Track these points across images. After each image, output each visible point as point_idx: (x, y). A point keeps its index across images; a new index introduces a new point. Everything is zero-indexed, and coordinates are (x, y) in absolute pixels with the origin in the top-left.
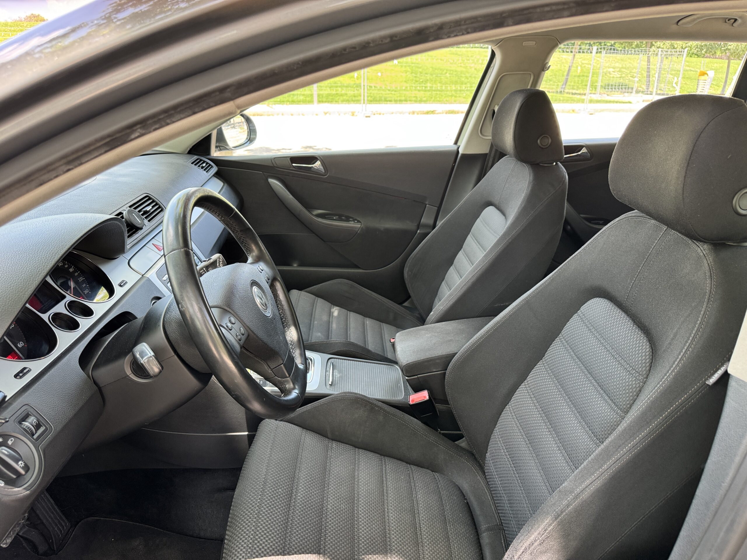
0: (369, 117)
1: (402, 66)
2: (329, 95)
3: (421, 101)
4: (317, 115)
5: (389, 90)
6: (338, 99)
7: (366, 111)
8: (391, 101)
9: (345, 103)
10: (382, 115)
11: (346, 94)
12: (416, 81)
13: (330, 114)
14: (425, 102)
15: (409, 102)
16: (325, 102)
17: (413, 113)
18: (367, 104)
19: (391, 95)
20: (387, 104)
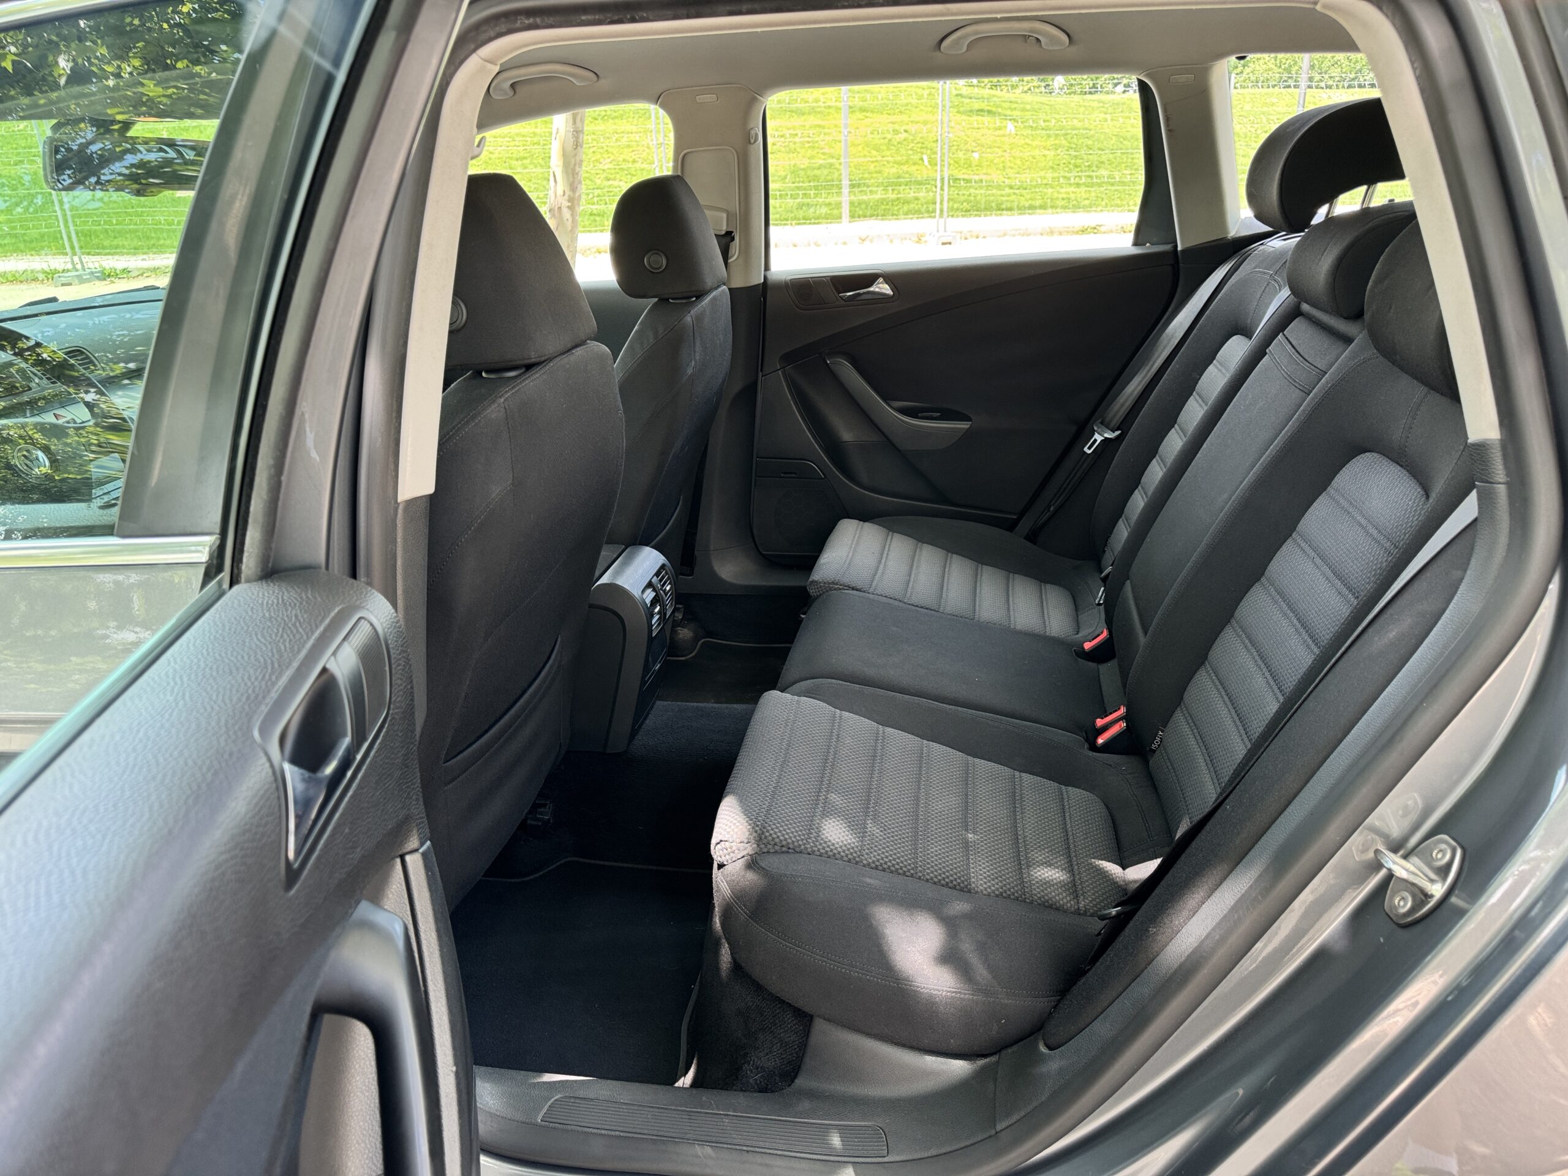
0: (950, 243)
1: (1049, 136)
2: (882, 201)
3: (1076, 207)
4: (845, 243)
5: (1011, 187)
6: (898, 210)
7: (945, 231)
8: (1010, 209)
9: (910, 216)
10: (980, 239)
11: (917, 199)
12: (1076, 166)
13: (871, 241)
14: (1087, 208)
15: (1050, 211)
16: (871, 216)
17: (1051, 233)
18: (948, 217)
19: (1013, 197)
20: (1001, 215)
